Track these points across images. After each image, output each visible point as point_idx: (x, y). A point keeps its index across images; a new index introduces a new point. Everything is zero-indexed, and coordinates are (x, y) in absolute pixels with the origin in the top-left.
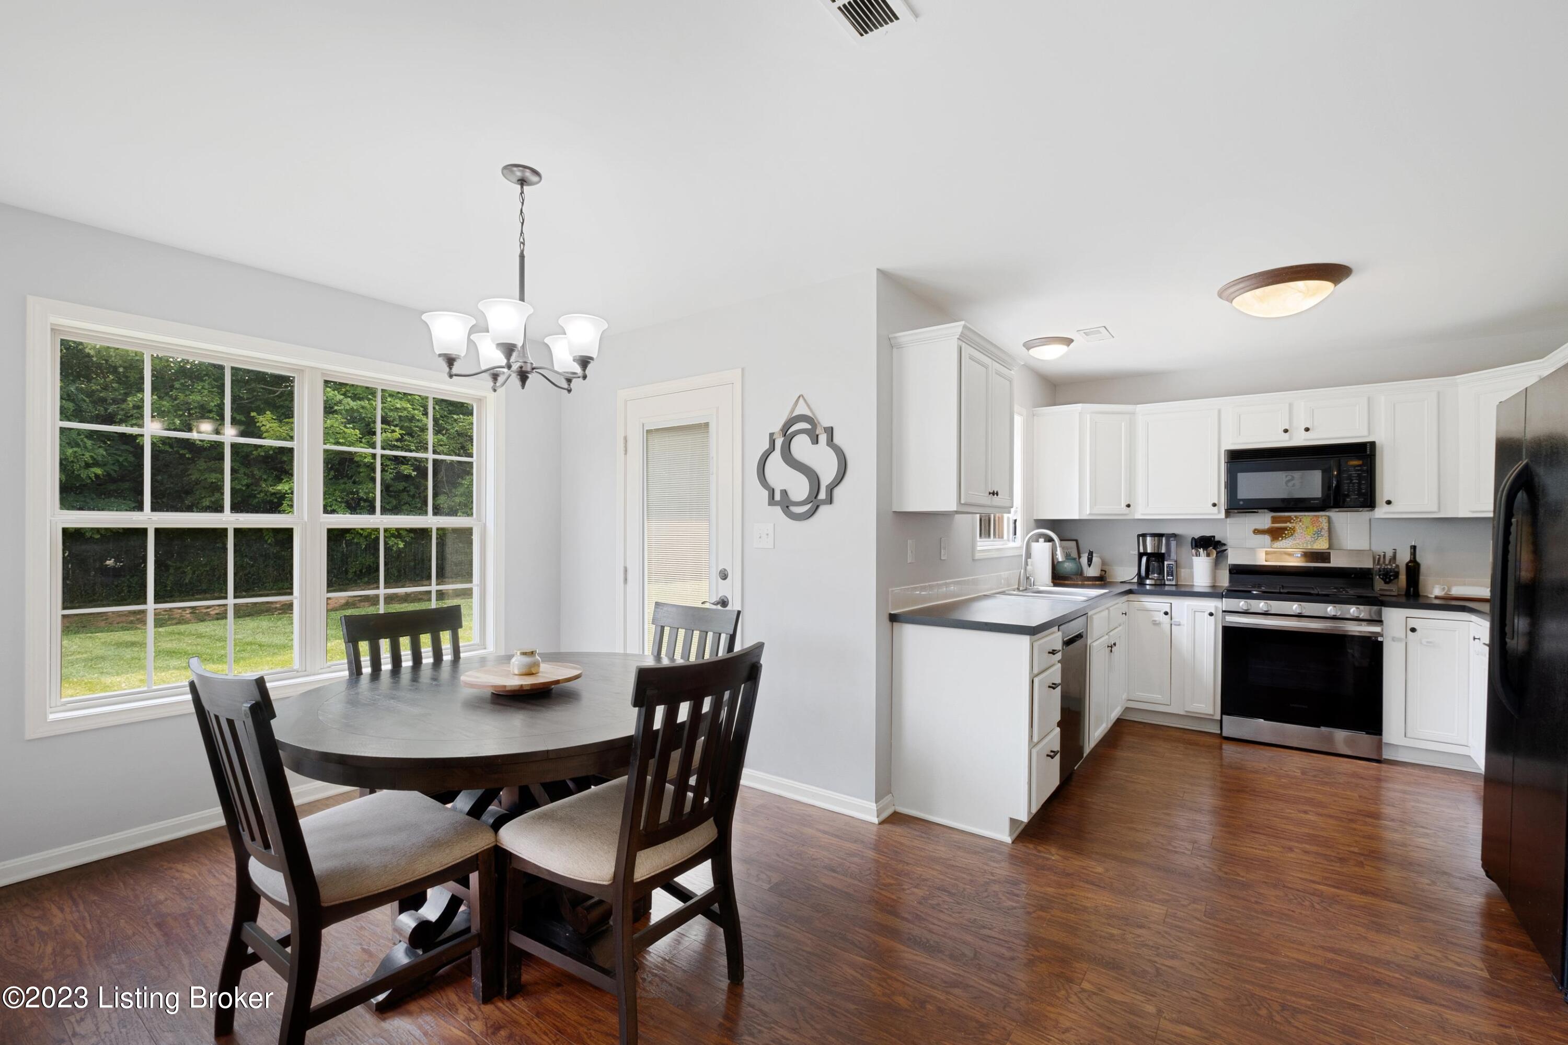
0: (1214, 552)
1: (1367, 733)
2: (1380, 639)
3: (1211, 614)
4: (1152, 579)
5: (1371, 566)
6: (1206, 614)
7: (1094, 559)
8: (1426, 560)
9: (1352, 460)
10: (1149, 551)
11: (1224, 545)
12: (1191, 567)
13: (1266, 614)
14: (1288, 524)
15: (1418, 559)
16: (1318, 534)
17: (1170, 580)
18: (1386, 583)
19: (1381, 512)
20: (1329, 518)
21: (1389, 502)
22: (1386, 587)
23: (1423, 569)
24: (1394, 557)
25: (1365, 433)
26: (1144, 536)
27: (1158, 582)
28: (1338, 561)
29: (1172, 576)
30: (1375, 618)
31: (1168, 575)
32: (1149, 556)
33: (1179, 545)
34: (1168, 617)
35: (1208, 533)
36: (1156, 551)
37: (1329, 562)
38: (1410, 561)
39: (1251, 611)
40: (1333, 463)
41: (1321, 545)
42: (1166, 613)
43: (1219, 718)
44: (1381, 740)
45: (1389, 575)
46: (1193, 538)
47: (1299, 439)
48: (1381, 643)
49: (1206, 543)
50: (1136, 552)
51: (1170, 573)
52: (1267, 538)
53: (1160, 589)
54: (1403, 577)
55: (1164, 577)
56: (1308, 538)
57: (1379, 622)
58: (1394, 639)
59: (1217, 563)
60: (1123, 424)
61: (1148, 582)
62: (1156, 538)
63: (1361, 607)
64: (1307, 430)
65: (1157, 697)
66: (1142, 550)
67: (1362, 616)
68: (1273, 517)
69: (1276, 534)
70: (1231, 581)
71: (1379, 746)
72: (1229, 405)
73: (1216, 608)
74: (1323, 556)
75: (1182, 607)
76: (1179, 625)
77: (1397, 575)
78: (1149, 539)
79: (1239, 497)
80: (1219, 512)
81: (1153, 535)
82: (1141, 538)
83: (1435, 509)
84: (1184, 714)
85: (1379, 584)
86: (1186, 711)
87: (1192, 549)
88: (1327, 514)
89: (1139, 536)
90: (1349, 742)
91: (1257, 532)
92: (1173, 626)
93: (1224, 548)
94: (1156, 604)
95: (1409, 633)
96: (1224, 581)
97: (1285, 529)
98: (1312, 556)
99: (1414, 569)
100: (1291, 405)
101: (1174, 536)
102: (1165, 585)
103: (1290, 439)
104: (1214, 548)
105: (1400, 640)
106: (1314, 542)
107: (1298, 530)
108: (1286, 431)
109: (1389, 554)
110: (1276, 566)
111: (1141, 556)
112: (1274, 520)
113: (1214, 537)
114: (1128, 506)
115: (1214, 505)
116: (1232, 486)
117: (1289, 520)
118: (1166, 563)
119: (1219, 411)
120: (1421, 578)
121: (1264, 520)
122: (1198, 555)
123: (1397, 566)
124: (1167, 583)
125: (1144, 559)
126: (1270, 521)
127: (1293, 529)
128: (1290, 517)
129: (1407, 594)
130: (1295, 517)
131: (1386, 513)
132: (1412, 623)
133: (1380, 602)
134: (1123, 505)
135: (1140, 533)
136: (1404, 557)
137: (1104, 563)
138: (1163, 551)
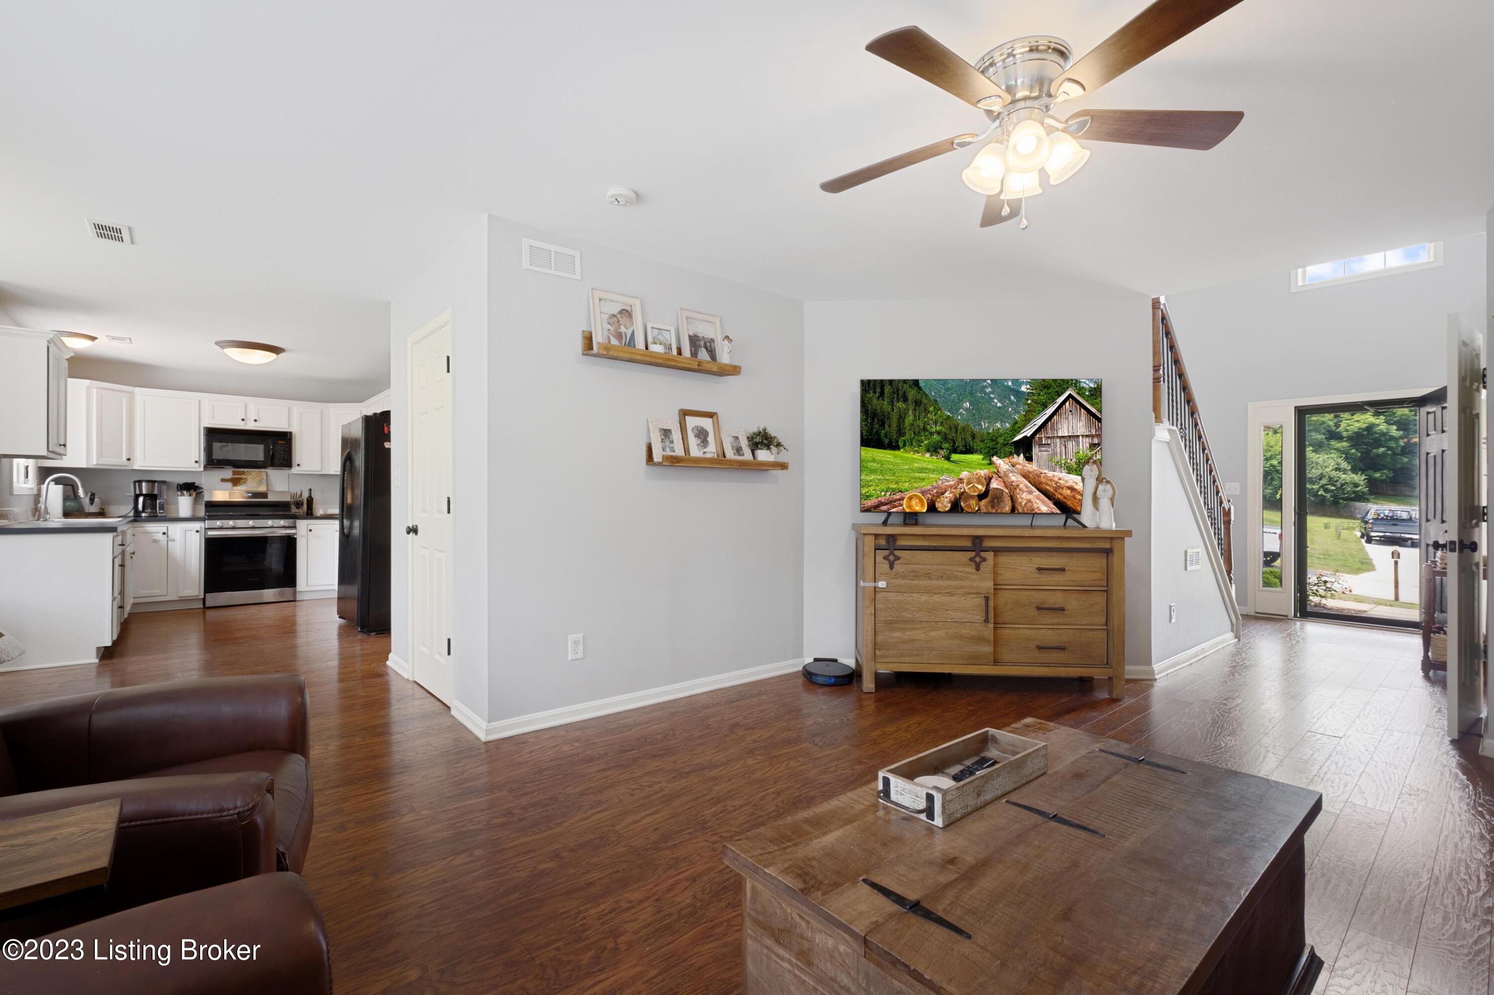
0: (194, 494)
1: (289, 587)
2: (295, 536)
3: (197, 531)
4: (147, 512)
5: (289, 500)
6: (194, 532)
7: (96, 500)
8: (316, 496)
9: (281, 440)
10: (144, 492)
11: (202, 488)
12: (177, 503)
13: (233, 528)
14: (243, 476)
15: (312, 496)
16: (261, 482)
17: (161, 513)
18: (297, 508)
19: (295, 470)
20: (267, 473)
21: (299, 465)
22: (297, 511)
23: (314, 501)
24: (301, 495)
25: (286, 426)
26: (140, 482)
27: (152, 515)
28: (271, 498)
29: (163, 510)
30: (293, 526)
31: (160, 509)
32: (145, 496)
33: (168, 489)
34: (165, 536)
35: (190, 481)
36: (150, 493)
37: (267, 498)
38: (309, 497)
39: (225, 527)
40: (270, 441)
41: (262, 489)
42: (164, 533)
43: (202, 597)
44: (296, 589)
45: (299, 504)
46: (178, 484)
47: (251, 426)
48: (296, 538)
49: (190, 488)
50: (133, 494)
51: (161, 507)
52: (230, 484)
53: (154, 518)
54: (305, 506)
55: (156, 511)
56: (255, 485)
57: (294, 527)
58: (302, 536)
59: (196, 501)
60: (124, 400)
61: (143, 515)
62: (150, 484)
63: (286, 520)
64: (255, 421)
65: (157, 591)
66: (138, 492)
67: (286, 525)
68: (233, 471)
69: (235, 482)
70: (206, 512)
71: (295, 593)
72: (206, 399)
73: (201, 527)
74: (264, 495)
75: (175, 529)
76: (174, 541)
77: (302, 504)
78: (144, 484)
79: (214, 458)
80: (200, 466)
81: (148, 481)
82: (137, 484)
83: (320, 469)
84: (177, 599)
85: (294, 510)
86: (180, 597)
87: (178, 491)
88: (265, 470)
89: (135, 482)
90: (280, 594)
91: (223, 480)
92: (169, 542)
93: (201, 490)
94: (155, 529)
95: (309, 532)
96: (202, 512)
97: (241, 479)
98: (256, 495)
99: (310, 501)
100: (246, 405)
101: (164, 482)
102: (157, 516)
103: (246, 424)
104: (195, 491)
105: (304, 536)
106: (258, 486)
107: (249, 478)
108: (243, 420)
109: (299, 493)
110: (235, 502)
111: (137, 497)
112: (234, 473)
113: (195, 483)
114: (129, 459)
115: (196, 462)
116: (209, 450)
117: (243, 473)
118: (158, 501)
119: (200, 402)
120: (314, 506)
121: (228, 473)
122: (182, 495)
123: (303, 499)
124: (159, 515)
125: (141, 499)
126: (231, 474)
127: (246, 479)
128: (244, 472)
129: (307, 514)
130: (247, 471)
131: (297, 471)
132: (310, 527)
133: (295, 517)
134: (124, 459)
135: (136, 480)
136: (306, 495)
137: (103, 503)
138: (156, 492)
